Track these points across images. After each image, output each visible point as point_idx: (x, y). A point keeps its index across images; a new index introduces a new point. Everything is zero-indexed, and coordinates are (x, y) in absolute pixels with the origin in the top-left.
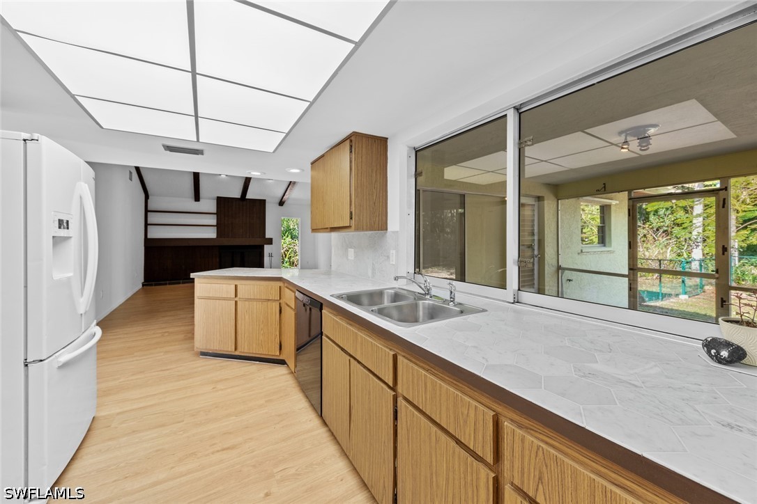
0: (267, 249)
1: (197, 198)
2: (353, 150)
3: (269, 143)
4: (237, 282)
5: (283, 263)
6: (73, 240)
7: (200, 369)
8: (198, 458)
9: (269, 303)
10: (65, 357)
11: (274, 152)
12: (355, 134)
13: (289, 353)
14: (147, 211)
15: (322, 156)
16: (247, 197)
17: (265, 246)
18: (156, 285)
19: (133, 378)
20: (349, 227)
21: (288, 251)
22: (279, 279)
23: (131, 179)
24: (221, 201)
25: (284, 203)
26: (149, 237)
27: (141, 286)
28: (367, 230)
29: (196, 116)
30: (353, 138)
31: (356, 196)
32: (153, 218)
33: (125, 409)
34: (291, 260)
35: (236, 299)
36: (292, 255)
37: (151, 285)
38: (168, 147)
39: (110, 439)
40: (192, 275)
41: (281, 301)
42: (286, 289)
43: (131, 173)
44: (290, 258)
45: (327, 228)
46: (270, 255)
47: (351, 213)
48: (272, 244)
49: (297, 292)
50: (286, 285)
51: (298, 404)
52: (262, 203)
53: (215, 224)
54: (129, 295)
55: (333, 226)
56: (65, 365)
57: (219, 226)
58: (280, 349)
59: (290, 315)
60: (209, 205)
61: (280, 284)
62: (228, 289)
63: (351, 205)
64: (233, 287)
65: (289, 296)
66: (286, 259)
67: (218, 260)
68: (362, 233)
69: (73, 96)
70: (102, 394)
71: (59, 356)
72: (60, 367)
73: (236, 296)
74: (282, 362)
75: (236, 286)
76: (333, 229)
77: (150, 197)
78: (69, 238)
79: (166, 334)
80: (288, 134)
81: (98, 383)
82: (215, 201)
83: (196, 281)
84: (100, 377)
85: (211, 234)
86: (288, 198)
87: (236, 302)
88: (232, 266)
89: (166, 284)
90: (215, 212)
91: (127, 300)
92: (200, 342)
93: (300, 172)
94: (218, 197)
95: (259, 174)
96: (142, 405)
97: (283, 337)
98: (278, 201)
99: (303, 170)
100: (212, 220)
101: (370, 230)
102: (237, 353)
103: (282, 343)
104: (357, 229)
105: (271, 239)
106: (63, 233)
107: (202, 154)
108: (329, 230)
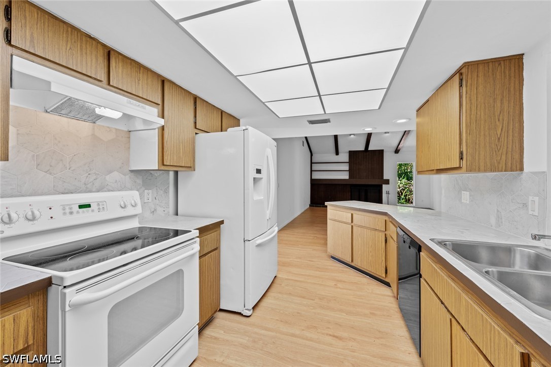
1: (337, 153)
2: (464, 83)
3: (373, 101)
4: (353, 212)
5: (400, 200)
6: (263, 179)
7: (329, 267)
8: (318, 333)
9: (376, 232)
10: (259, 241)
11: (379, 108)
12: (467, 65)
13: (392, 278)
14: (312, 163)
15: (428, 101)
16: (369, 149)
17: (383, 185)
18: (316, 206)
19: (296, 260)
20: (460, 168)
21: (404, 190)
22: (385, 214)
23: (303, 145)
24: (353, 154)
25: (399, 150)
26: (313, 178)
27: (308, 206)
28: (485, 171)
29: (320, 96)
30: (463, 71)
31: (469, 133)
32: (315, 167)
33: (290, 278)
34: (407, 198)
35: (352, 224)
36: (408, 194)
37: (313, 206)
38: (310, 121)
39: (280, 293)
40: (326, 203)
41: (387, 232)
42: (390, 223)
43: (303, 142)
44: (406, 196)
45: (433, 170)
46: (388, 193)
47: (461, 153)
48: (389, 184)
49: (398, 228)
50: (390, 220)
51: (399, 329)
52: (380, 153)
53: (348, 169)
54: (303, 210)
55: (438, 168)
56: (259, 245)
57: (350, 171)
58: (386, 272)
59: (393, 246)
60: (344, 157)
61: (387, 218)
62: (347, 216)
63: (460, 143)
64: (350, 215)
65: (393, 231)
66: (403, 197)
67: (350, 194)
68: (481, 175)
69: (264, 103)
70: (281, 264)
71: (257, 240)
72: (256, 246)
73: (352, 222)
74: (388, 284)
75: (352, 214)
76: (440, 171)
77: (313, 155)
78: (262, 178)
79: (315, 238)
80: (388, 89)
81: (278, 257)
82: (348, 154)
83: (329, 208)
84: (279, 254)
85: (345, 176)
86: (402, 147)
87: (352, 226)
88: (351, 199)
89: (320, 207)
90: (348, 161)
91: (302, 213)
92: (331, 249)
93: (406, 121)
94: (350, 151)
95: (371, 129)
96: (297, 279)
97: (388, 263)
98: (394, 149)
99: (410, 119)
100: (346, 167)
101: (491, 171)
102: (353, 264)
103: (388, 269)
104: (470, 170)
105: (389, 180)
106: (258, 176)
107: (330, 122)
108: (435, 172)
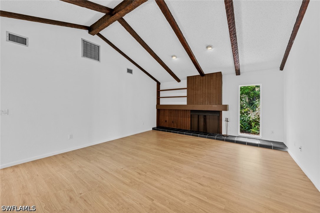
0: (224, 114)
14: (159, 90)
24: (189, 79)
32: (162, 94)
52: (218, 75)
57: (189, 97)
67: (190, 119)
77: (161, 83)
82: (186, 80)
90: (186, 87)
